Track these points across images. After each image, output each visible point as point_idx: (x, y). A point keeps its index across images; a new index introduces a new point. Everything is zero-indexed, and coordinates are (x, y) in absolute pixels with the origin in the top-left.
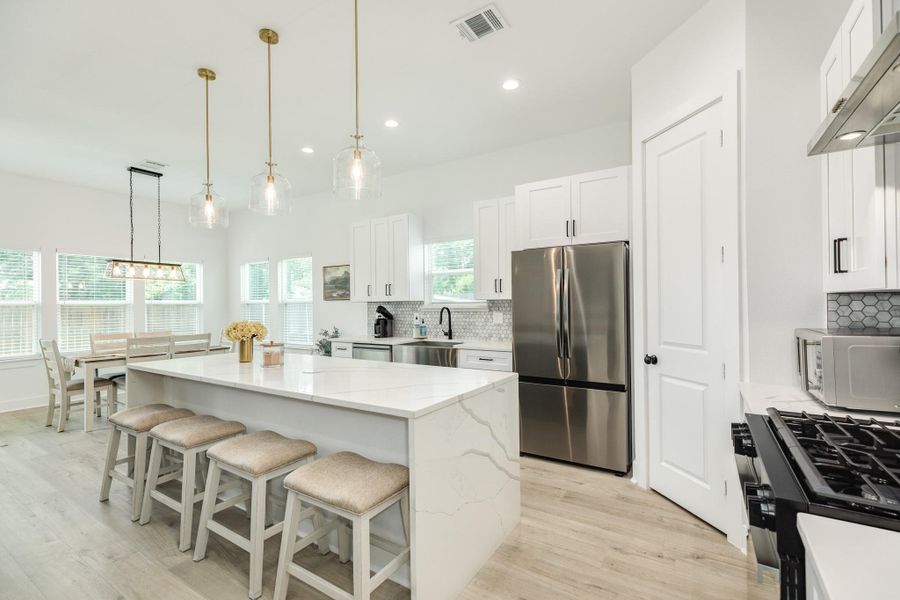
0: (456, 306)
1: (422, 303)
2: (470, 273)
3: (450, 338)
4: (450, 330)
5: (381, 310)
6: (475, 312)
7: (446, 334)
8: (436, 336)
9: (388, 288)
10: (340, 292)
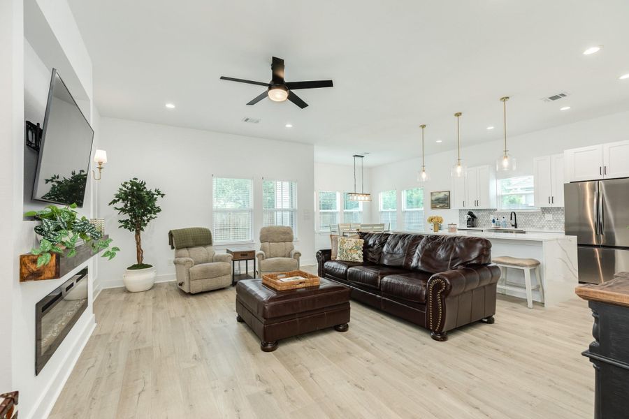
0: (518, 211)
1: (496, 210)
2: (531, 194)
3: (516, 227)
4: (516, 224)
5: (470, 213)
6: (533, 214)
7: (513, 226)
8: (506, 226)
9: (477, 203)
10: (441, 205)
